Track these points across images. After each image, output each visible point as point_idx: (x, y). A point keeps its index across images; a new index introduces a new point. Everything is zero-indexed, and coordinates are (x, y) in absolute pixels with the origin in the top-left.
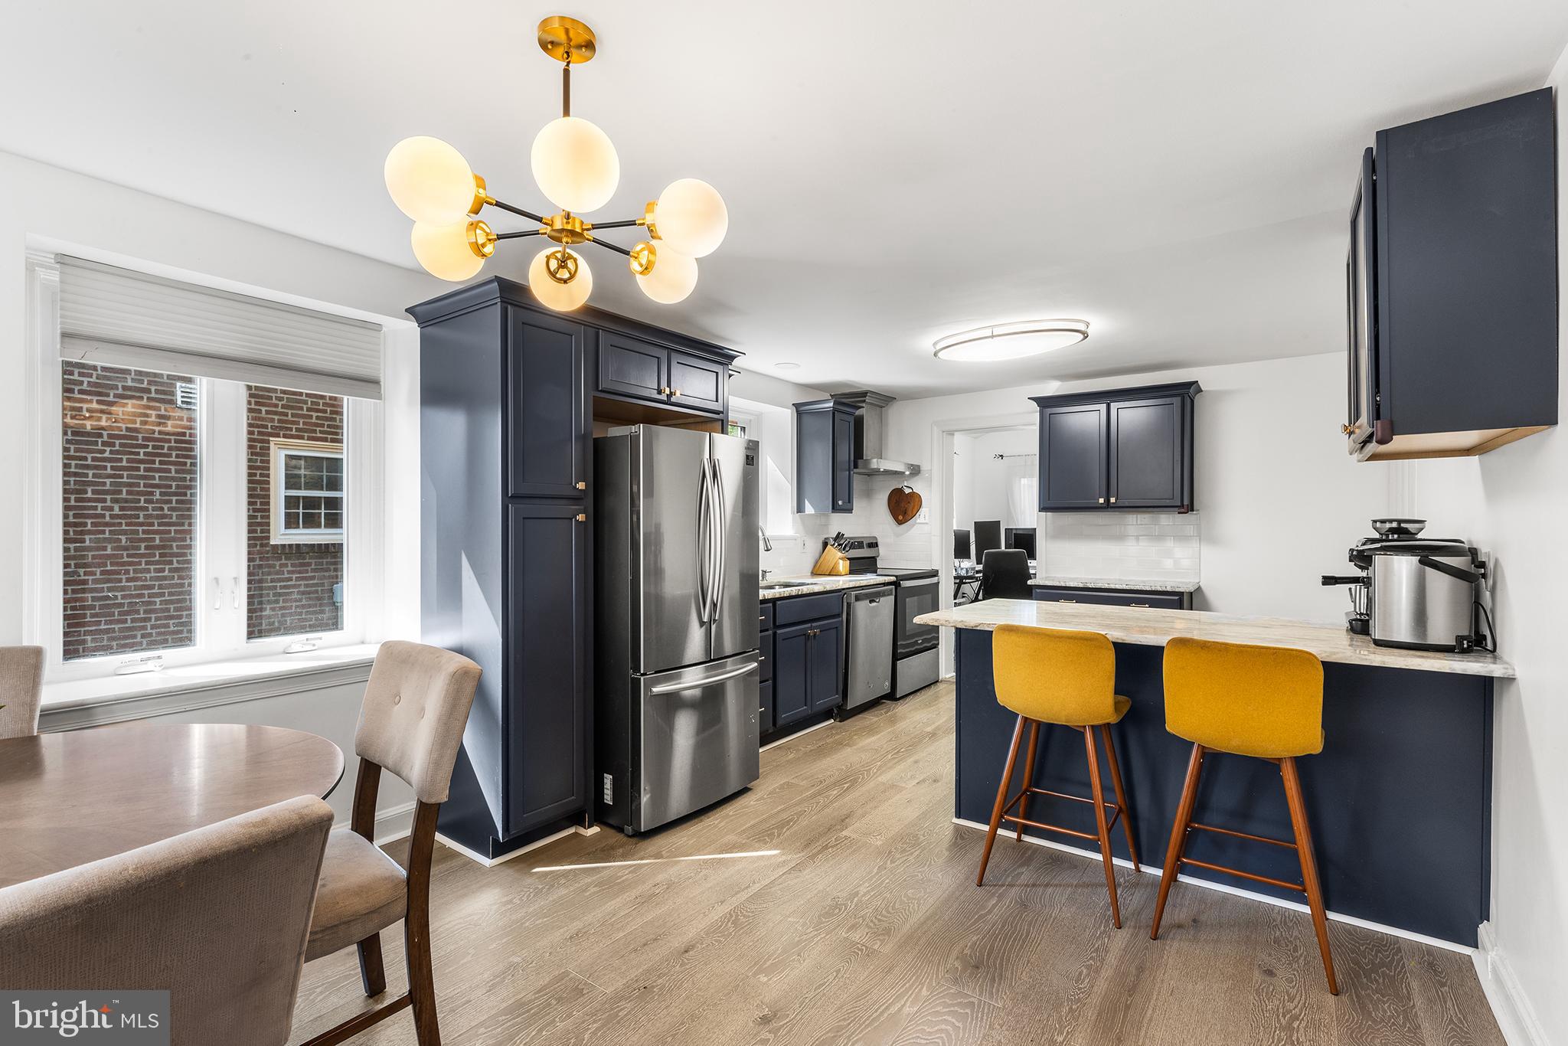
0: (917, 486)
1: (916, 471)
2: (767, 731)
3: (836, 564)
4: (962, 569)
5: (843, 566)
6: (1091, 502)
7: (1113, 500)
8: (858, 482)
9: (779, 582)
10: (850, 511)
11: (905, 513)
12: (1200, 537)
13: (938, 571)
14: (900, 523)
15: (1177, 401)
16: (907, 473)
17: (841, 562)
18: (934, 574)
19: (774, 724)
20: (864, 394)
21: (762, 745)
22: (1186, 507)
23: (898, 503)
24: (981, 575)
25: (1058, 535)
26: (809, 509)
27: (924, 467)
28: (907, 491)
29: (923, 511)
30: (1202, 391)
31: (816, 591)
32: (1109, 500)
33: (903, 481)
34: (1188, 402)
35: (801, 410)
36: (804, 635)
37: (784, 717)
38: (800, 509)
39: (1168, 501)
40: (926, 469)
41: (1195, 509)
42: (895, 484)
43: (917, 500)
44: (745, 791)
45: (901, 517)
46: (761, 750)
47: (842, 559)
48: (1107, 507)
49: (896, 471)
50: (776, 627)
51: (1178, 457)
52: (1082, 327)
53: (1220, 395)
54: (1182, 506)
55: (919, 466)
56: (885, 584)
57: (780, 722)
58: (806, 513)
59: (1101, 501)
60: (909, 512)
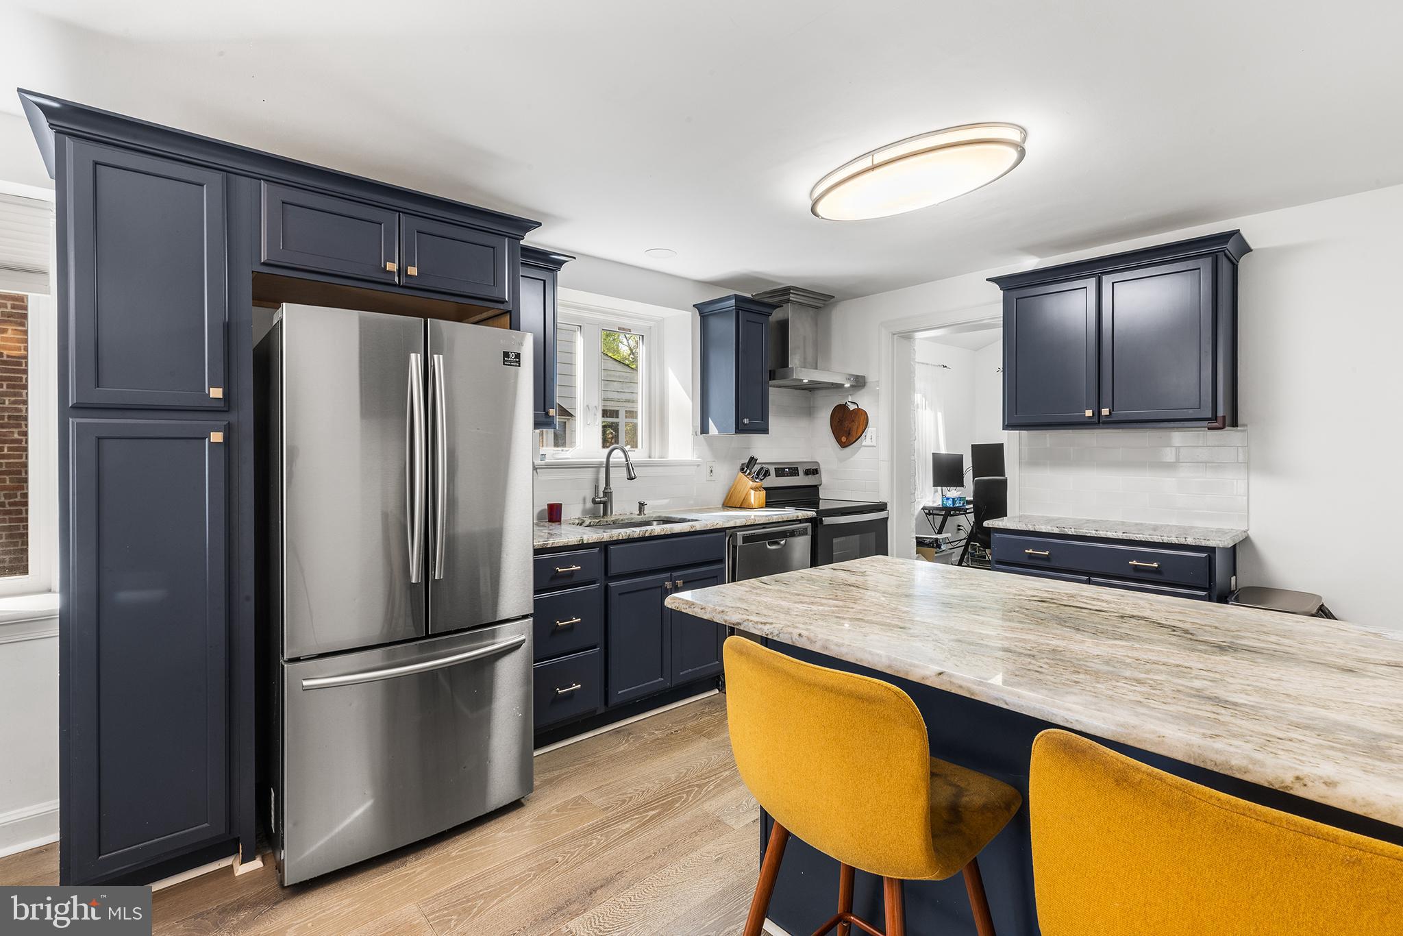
0: (863, 401)
1: (860, 383)
2: (596, 711)
3: (748, 494)
4: (948, 499)
5: (756, 497)
6: (1074, 416)
7: (1105, 412)
8: (776, 395)
9: (659, 517)
10: (765, 431)
11: (849, 434)
12: (1248, 465)
13: (886, 504)
14: (843, 445)
15: (1205, 265)
16: (847, 385)
17: (752, 492)
18: (882, 507)
19: (606, 703)
20: (787, 291)
21: (537, 747)
22: (1220, 420)
23: (841, 422)
24: (972, 506)
25: (1033, 461)
26: (713, 430)
27: (871, 378)
28: (852, 407)
29: (870, 431)
30: (1251, 250)
31: (698, 529)
32: (1100, 412)
33: (847, 396)
34: (1225, 266)
35: (705, 312)
36: (661, 587)
37: (621, 693)
38: (704, 429)
39: (1191, 411)
40: (874, 380)
41: (1240, 422)
42: (838, 400)
43: (862, 417)
44: (515, 805)
45: (844, 439)
46: (536, 753)
47: (755, 489)
48: (1098, 422)
49: (832, 384)
50: (608, 577)
51: (1208, 347)
52: (1015, 136)
53: (1281, 253)
54: (1215, 418)
55: (864, 377)
56: (800, 521)
57: (613, 701)
58: (710, 434)
59: (1089, 413)
60: (854, 433)
